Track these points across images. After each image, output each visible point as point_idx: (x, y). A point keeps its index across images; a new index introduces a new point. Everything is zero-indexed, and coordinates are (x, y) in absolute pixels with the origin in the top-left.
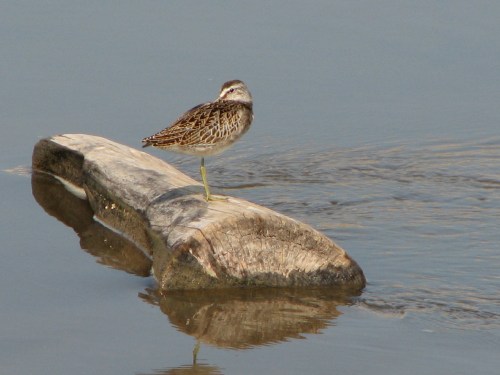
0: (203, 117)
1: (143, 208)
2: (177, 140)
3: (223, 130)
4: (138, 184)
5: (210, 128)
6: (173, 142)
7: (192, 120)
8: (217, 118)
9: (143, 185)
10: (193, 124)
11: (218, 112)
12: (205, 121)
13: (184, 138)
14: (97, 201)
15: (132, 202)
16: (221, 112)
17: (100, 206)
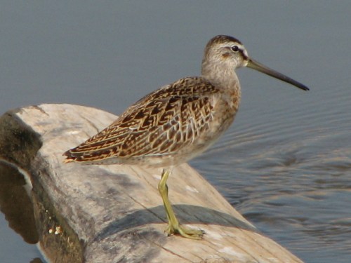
0: (156, 111)
1: (86, 239)
2: (115, 150)
3: (186, 131)
4: (90, 198)
5: (166, 128)
6: (107, 152)
7: (140, 115)
8: (177, 113)
9: (97, 201)
10: (142, 121)
11: (179, 103)
12: (158, 117)
13: (125, 146)
14: (42, 219)
15: (77, 228)
16: (184, 102)
17: (45, 228)
